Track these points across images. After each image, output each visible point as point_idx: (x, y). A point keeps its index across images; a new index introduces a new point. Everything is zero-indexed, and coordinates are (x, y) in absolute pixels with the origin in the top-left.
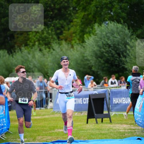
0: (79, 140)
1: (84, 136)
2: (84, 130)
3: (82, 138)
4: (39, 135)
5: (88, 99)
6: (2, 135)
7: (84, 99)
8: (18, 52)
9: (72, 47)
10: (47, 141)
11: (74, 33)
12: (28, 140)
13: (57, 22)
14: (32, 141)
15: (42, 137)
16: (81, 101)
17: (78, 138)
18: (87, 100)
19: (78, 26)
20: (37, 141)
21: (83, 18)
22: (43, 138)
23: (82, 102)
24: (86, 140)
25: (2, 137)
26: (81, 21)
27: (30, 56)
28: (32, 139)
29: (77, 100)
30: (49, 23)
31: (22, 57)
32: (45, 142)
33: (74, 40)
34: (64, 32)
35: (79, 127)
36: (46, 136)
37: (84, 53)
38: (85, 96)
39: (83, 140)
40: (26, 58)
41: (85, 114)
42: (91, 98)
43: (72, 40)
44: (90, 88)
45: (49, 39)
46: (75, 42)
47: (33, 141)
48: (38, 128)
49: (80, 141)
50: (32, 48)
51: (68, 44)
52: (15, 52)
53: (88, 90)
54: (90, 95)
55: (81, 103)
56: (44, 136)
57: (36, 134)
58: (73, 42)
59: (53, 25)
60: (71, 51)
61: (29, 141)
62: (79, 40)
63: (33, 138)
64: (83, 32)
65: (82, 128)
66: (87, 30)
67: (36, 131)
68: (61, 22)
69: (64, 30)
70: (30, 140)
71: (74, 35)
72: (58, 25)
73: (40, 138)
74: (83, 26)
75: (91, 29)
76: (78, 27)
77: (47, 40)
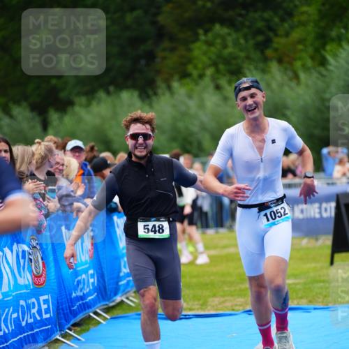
0: (312, 306)
1: (325, 296)
2: (324, 281)
3: (320, 300)
4: (214, 296)
5: (333, 205)
6: (128, 295)
7: (324, 205)
8: (163, 94)
9: (296, 77)
10: (233, 310)
11: (301, 41)
12: (189, 307)
13: (257, 15)
14: (198, 309)
15: (222, 299)
16: (317, 210)
17: (310, 302)
18: (331, 207)
19: (312, 24)
20: (209, 308)
21: (323, 4)
22: (224, 302)
23: (320, 213)
24: (330, 305)
25: (127, 298)
26: (320, 11)
27: (192, 104)
28: (197, 304)
29: (306, 209)
30: (240, 19)
31: (174, 106)
32: (229, 310)
33: (300, 59)
34: (276, 40)
35: (312, 274)
36: (232, 296)
37: (324, 92)
38: (327, 199)
39: (322, 307)
40: (183, 108)
41: (327, 241)
42: (342, 202)
43: (295, 59)
44: (338, 179)
45: (239, 61)
46: (303, 66)
47: (201, 309)
48: (212, 278)
49: (315, 309)
50: (197, 84)
51: (286, 69)
52: (155, 94)
53: (333, 184)
54: (340, 196)
55: (317, 216)
56: (226, 298)
57: (206, 293)
58: (298, 64)
59: (247, 23)
60: (292, 89)
61: (190, 310)
62: (312, 58)
63: (201, 302)
64: (323, 38)
65: (320, 276)
66: (334, 34)
67: (207, 285)
68: (267, 15)
69: (276, 35)
70: (194, 307)
71: (300, 47)
72: (260, 24)
73: (217, 300)
74: (322, 24)
75: (343, 31)
76: (310, 27)
77: (234, 62)
